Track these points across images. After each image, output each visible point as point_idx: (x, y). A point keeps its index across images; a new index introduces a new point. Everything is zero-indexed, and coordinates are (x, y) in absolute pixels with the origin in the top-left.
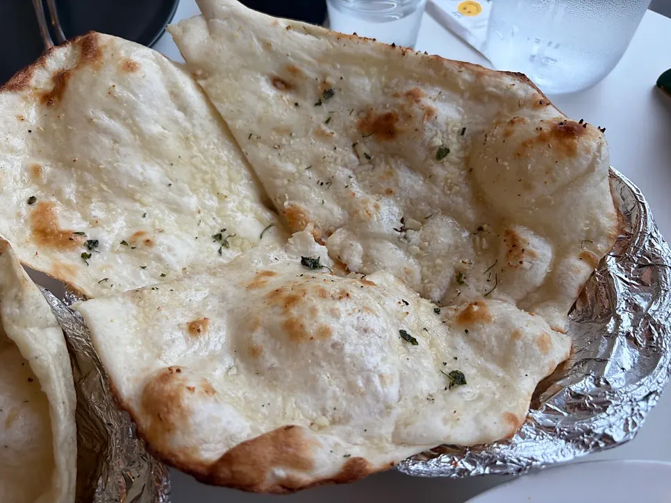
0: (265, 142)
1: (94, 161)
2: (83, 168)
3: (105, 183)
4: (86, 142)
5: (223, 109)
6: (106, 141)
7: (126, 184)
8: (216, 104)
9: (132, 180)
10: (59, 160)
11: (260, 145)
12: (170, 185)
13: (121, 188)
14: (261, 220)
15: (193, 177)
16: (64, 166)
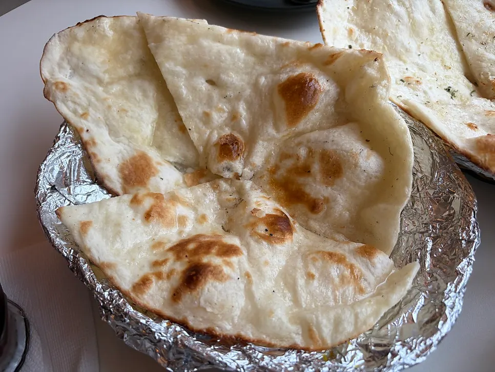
0: (476, 40)
1: (385, 31)
2: (377, 34)
3: (387, 45)
4: (384, 19)
5: (455, 15)
6: (394, 19)
7: (399, 48)
8: (452, 11)
9: (403, 46)
10: (363, 27)
11: (473, 41)
12: (420, 55)
13: (395, 51)
14: (469, 87)
15: (432, 53)
16: (365, 31)
